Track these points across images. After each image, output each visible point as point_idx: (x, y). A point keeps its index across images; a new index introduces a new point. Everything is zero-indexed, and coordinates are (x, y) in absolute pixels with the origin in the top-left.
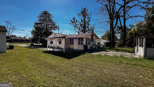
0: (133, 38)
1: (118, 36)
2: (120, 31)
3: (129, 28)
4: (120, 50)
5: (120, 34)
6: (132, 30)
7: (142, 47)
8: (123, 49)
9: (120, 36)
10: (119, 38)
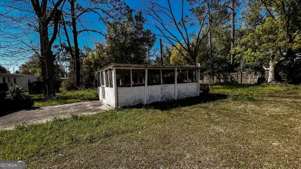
0: (93, 71)
1: (66, 66)
2: (69, 56)
3: (84, 52)
4: (71, 98)
5: (68, 63)
6: (90, 57)
7: (112, 86)
8: (78, 95)
9: (70, 67)
10: (67, 70)
